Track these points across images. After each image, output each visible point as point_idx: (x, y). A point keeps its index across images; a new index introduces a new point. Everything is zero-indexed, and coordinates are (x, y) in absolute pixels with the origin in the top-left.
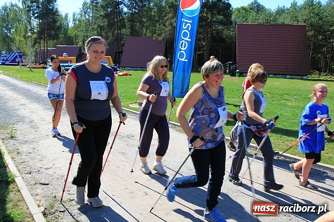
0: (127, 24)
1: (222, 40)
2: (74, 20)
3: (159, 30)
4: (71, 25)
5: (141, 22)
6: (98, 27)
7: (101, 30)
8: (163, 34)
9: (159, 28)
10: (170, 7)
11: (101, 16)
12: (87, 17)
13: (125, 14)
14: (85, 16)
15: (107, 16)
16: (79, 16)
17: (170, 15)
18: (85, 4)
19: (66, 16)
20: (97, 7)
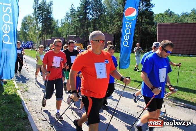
0: (92, 25)
2: (62, 23)
3: (110, 28)
4: (60, 26)
5: (100, 24)
6: (75, 27)
7: (76, 29)
8: (113, 31)
9: (110, 27)
10: (117, 15)
11: (77, 20)
12: (69, 21)
13: (91, 19)
14: (68, 21)
15: (80, 20)
16: (64, 21)
17: (117, 19)
18: (67, 14)
19: (57, 21)
20: (74, 15)
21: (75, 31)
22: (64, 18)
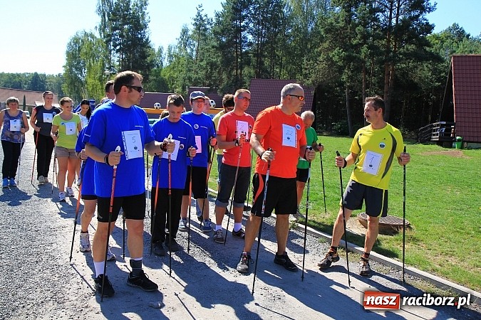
0: (254, 60)
1: (413, 86)
2: (170, 56)
3: (306, 69)
4: (166, 63)
5: (273, 56)
6: (208, 64)
7: (212, 69)
8: (313, 75)
9: (307, 65)
10: (327, 31)
11: (213, 47)
12: (189, 51)
13: (250, 44)
14: (186, 50)
15: (222, 47)
16: (177, 50)
17: (326, 45)
18: (185, 32)
19: (160, 51)
20: (205, 35)
21: (208, 77)
22: (176, 43)
